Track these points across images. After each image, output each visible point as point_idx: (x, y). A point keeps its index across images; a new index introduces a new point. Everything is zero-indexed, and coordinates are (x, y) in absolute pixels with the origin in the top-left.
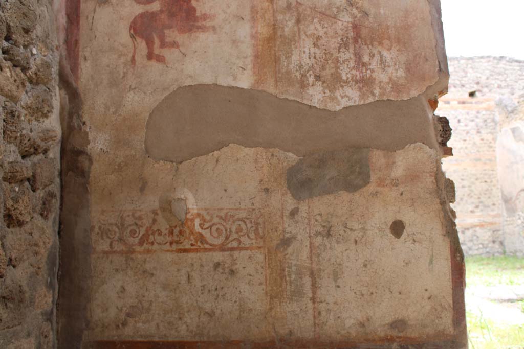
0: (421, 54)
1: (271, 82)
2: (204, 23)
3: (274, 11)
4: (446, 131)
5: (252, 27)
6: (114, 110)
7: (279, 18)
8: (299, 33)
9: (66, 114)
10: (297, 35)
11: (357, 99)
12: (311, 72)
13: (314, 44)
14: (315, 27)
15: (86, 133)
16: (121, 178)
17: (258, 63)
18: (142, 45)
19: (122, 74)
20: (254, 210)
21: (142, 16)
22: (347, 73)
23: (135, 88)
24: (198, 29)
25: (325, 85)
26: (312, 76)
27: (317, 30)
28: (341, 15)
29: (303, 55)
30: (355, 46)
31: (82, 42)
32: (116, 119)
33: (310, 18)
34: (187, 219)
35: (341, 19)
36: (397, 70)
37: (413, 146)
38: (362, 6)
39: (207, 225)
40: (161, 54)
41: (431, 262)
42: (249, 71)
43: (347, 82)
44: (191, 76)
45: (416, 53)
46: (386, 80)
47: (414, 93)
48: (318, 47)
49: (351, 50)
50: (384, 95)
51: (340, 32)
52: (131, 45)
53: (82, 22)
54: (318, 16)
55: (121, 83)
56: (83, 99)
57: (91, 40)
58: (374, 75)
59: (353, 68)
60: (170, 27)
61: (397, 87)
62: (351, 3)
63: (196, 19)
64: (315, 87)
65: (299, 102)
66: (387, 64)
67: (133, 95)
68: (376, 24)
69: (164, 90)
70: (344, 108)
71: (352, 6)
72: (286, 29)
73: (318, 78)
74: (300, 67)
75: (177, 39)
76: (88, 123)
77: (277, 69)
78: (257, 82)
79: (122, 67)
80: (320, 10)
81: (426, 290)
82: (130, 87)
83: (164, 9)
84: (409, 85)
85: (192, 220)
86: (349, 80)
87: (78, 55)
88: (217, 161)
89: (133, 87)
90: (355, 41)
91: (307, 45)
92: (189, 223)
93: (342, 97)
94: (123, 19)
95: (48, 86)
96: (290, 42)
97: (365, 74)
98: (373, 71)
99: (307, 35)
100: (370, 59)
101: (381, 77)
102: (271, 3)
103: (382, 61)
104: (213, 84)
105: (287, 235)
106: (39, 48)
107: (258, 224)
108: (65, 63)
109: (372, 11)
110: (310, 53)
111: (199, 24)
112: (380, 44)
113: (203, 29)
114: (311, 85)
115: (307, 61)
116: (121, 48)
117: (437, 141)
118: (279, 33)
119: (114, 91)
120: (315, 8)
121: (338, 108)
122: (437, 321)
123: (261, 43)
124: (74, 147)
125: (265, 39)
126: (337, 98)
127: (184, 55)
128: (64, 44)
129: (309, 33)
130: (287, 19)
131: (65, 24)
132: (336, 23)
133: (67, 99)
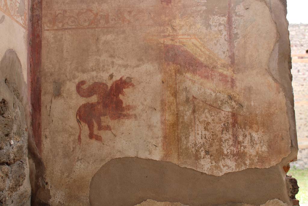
0: (279, 135)
1: (176, 155)
2: (128, 112)
3: (177, 104)
4: (295, 189)
5: (162, 116)
6: (67, 175)
7: (180, 109)
8: (195, 120)
9: (34, 176)
10: (193, 121)
11: (234, 167)
12: (202, 149)
13: (205, 128)
14: (206, 116)
15: (49, 191)
17: (166, 142)
18: (85, 127)
19: (72, 149)
21: (84, 106)
22: (227, 149)
23: (81, 159)
24: (124, 116)
25: (212, 157)
26: (203, 152)
27: (207, 118)
28: (224, 107)
29: (197, 136)
30: (233, 130)
31: (43, 125)
32: (69, 181)
33: (202, 109)
35: (224, 110)
36: (262, 146)
37: (272, 201)
38: (238, 100)
40: (99, 135)
42: (160, 149)
43: (227, 155)
44: (120, 151)
45: (275, 134)
46: (254, 153)
47: (273, 163)
48: (208, 130)
49: (231, 132)
50: (253, 164)
51: (223, 119)
52: (78, 127)
53: (43, 110)
54: (208, 107)
55: (72, 155)
56: (45, 166)
57: (49, 124)
58: (246, 150)
59: (232, 145)
60: (105, 115)
61: (262, 159)
62: (231, 98)
63: (123, 109)
64: (205, 159)
65: (194, 170)
66: (255, 142)
67: (80, 164)
68: (248, 113)
69: (102, 160)
70: (225, 174)
71: (232, 99)
72: (186, 118)
73: (207, 152)
74: (195, 145)
75: (110, 124)
76: (49, 183)
77: (179, 146)
78: (166, 156)
79: (72, 143)
80: (209, 103)
82: (78, 158)
83: (100, 101)
84: (270, 157)
86: (229, 154)
87: (41, 134)
89: (80, 158)
90: (234, 126)
91: (200, 129)
93: (224, 166)
94: (71, 108)
95: (21, 160)
96: (189, 126)
97: (240, 149)
98: (245, 147)
99: (200, 122)
100: (243, 139)
101: (251, 151)
102: (175, 98)
103: (252, 140)
104: (135, 157)
106: (15, 138)
108: (32, 140)
109: (246, 103)
110: (202, 135)
111: (125, 113)
112: (251, 127)
113: (128, 116)
114: (202, 157)
115: (200, 141)
116: (71, 130)
117: (289, 196)
118: (181, 120)
119: (67, 160)
120: (205, 101)
121: (221, 174)
123: (168, 127)
124: (40, 201)
125: (171, 124)
126: (220, 167)
127: (115, 136)
128: (31, 126)
129: (201, 120)
130: (186, 109)
131: (31, 111)
132: (220, 112)
133: (34, 166)
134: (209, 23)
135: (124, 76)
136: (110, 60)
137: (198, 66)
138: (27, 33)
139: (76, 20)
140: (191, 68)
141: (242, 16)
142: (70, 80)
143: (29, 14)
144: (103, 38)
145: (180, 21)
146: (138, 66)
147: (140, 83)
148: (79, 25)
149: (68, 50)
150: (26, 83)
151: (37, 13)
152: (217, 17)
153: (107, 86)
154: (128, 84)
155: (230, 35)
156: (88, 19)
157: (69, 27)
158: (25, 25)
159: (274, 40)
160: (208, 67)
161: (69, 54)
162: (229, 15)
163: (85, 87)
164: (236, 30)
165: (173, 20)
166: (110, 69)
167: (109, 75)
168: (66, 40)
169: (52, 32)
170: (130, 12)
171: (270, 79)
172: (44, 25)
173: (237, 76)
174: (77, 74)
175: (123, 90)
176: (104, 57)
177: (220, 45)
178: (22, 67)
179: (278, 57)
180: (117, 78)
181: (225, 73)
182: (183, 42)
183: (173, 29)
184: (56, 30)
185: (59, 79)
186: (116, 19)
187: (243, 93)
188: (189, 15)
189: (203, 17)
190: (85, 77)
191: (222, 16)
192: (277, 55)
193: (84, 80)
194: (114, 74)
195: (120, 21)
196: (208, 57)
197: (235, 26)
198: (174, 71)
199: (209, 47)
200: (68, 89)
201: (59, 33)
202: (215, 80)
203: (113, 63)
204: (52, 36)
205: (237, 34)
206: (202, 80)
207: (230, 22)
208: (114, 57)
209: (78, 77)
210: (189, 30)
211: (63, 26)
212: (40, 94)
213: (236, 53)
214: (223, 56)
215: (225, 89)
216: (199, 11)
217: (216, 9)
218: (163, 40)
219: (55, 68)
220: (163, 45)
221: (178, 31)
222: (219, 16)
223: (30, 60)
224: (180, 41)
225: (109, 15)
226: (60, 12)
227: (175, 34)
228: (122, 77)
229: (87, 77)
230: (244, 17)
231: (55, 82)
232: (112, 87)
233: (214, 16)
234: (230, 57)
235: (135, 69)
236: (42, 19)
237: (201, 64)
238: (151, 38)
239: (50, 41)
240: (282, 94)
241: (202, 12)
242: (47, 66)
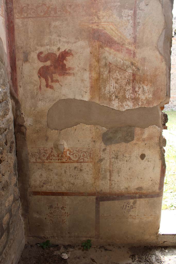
0: (160, 88)
1: (98, 98)
2: (69, 71)
3: (99, 67)
4: (166, 120)
5: (90, 74)
6: (34, 109)
7: (101, 70)
8: (110, 77)
9: (14, 110)
10: (109, 78)
11: (132, 106)
12: (114, 94)
13: (116, 82)
14: (117, 75)
15: (23, 118)
16: (38, 136)
17: (92, 90)
18: (43, 81)
19: (36, 94)
20: (89, 148)
21: (43, 67)
22: (129, 95)
23: (42, 100)
24: (67, 74)
25: (119, 100)
26: (114, 96)
27: (117, 76)
28: (128, 70)
29: (111, 87)
30: (133, 84)
31: (18, 79)
32: (35, 113)
33: (115, 71)
34: (64, 152)
35: (128, 71)
36: (149, 94)
37: (152, 126)
38: (137, 65)
39: (71, 154)
40: (52, 85)
41: (154, 168)
42: (88, 94)
43: (128, 99)
44: (64, 95)
45: (158, 87)
46: (144, 98)
47: (155, 105)
48: (117, 84)
49: (131, 85)
50: (143, 105)
51: (127, 77)
52: (39, 81)
53: (17, 70)
54: (118, 69)
55: (36, 97)
56: (21, 104)
57: (22, 79)
58: (140, 96)
59: (131, 93)
60: (55, 73)
61: (148, 102)
62: (132, 64)
63: (66, 70)
64: (115, 101)
65: (108, 107)
66: (145, 92)
67: (41, 102)
68: (142, 74)
69: (54, 100)
70: (126, 110)
71: (133, 65)
72: (104, 75)
73: (116, 97)
74: (109, 92)
75: (58, 79)
76: (23, 114)
77: (100, 93)
78: (92, 98)
79: (36, 90)
80: (119, 67)
81: (151, 178)
82: (40, 99)
83: (52, 65)
84: (153, 101)
85: (66, 152)
86: (129, 98)
87: (17, 85)
88: (75, 130)
89: (41, 99)
90: (133, 82)
91: (113, 83)
92: (65, 153)
93: (126, 105)
94: (35, 69)
95: (7, 100)
96: (106, 81)
97: (136, 96)
98: (139, 95)
100: (138, 89)
101: (143, 97)
102: (98, 63)
103: (143, 90)
104: (74, 99)
105: (102, 158)
106: (2, 88)
107: (91, 154)
108: (12, 88)
109: (141, 68)
110: (114, 86)
111: (67, 72)
112: (144, 83)
113: (69, 74)
114: (113, 100)
115: (112, 90)
116: (35, 82)
117: (162, 124)
118: (101, 77)
119: (33, 100)
120: (117, 66)
121: (124, 110)
122: (153, 188)
123: (93, 81)
124: (19, 123)
125: (95, 79)
126: (124, 106)
127: (61, 86)
128: (11, 80)
129: (114, 77)
130: (105, 70)
131: (10, 71)
132: (126, 73)
133: (14, 103)
134: (121, 15)
135: (66, 49)
136: (58, 38)
137: (113, 43)
138: (4, 20)
139: (36, 12)
140: (109, 44)
141: (143, 10)
142: (33, 51)
143: (4, 7)
144: (53, 24)
145: (103, 12)
146: (75, 42)
147: (77, 53)
148: (38, 15)
149: (31, 32)
150: (6, 53)
151: (10, 6)
152: (126, 10)
153: (56, 55)
154: (69, 53)
155: (134, 23)
156: (43, 11)
157: (31, 16)
158: (3, 14)
159: (163, 27)
160: (120, 44)
161: (32, 34)
162: (135, 9)
163: (43, 55)
164: (138, 20)
165: (98, 12)
166: (58, 44)
167: (57, 48)
168: (29, 25)
169: (20, 19)
170: (70, 6)
171: (158, 53)
172: (15, 14)
173: (137, 50)
174: (37, 48)
175: (66, 58)
176: (54, 36)
177: (128, 29)
178: (3, 43)
179: (164, 39)
180: (62, 50)
181: (130, 48)
182: (104, 27)
183: (98, 18)
184: (23, 18)
185: (27, 51)
186: (62, 11)
187: (141, 62)
188: (109, 9)
189: (118, 10)
190: (42, 49)
191: (130, 10)
192: (163, 38)
193: (42, 51)
194: (61, 47)
195: (64, 12)
196: (120, 38)
197: (138, 17)
198: (98, 46)
199: (121, 31)
200: (33, 57)
201: (25, 20)
202: (123, 52)
203: (60, 40)
204: (21, 22)
205: (139, 22)
206: (115, 52)
207: (135, 14)
208: (61, 37)
209: (38, 49)
210: (109, 19)
211: (27, 15)
212: (15, 60)
213: (138, 35)
214: (129, 37)
215: (130, 58)
216: (116, 6)
217: (127, 5)
218: (91, 25)
219: (24, 44)
220: (91, 29)
221: (101, 20)
222: (128, 10)
223: (8, 38)
224: (102, 26)
225: (57, 8)
226: (25, 5)
227: (99, 22)
228: (65, 49)
229: (44, 49)
230: (144, 10)
231: (24, 52)
232: (59, 56)
233: (125, 9)
234: (134, 38)
235: (74, 44)
236: (13, 11)
237: (115, 42)
238: (84, 24)
239: (19, 26)
240: (164, 63)
241: (117, 6)
242: (19, 42)
